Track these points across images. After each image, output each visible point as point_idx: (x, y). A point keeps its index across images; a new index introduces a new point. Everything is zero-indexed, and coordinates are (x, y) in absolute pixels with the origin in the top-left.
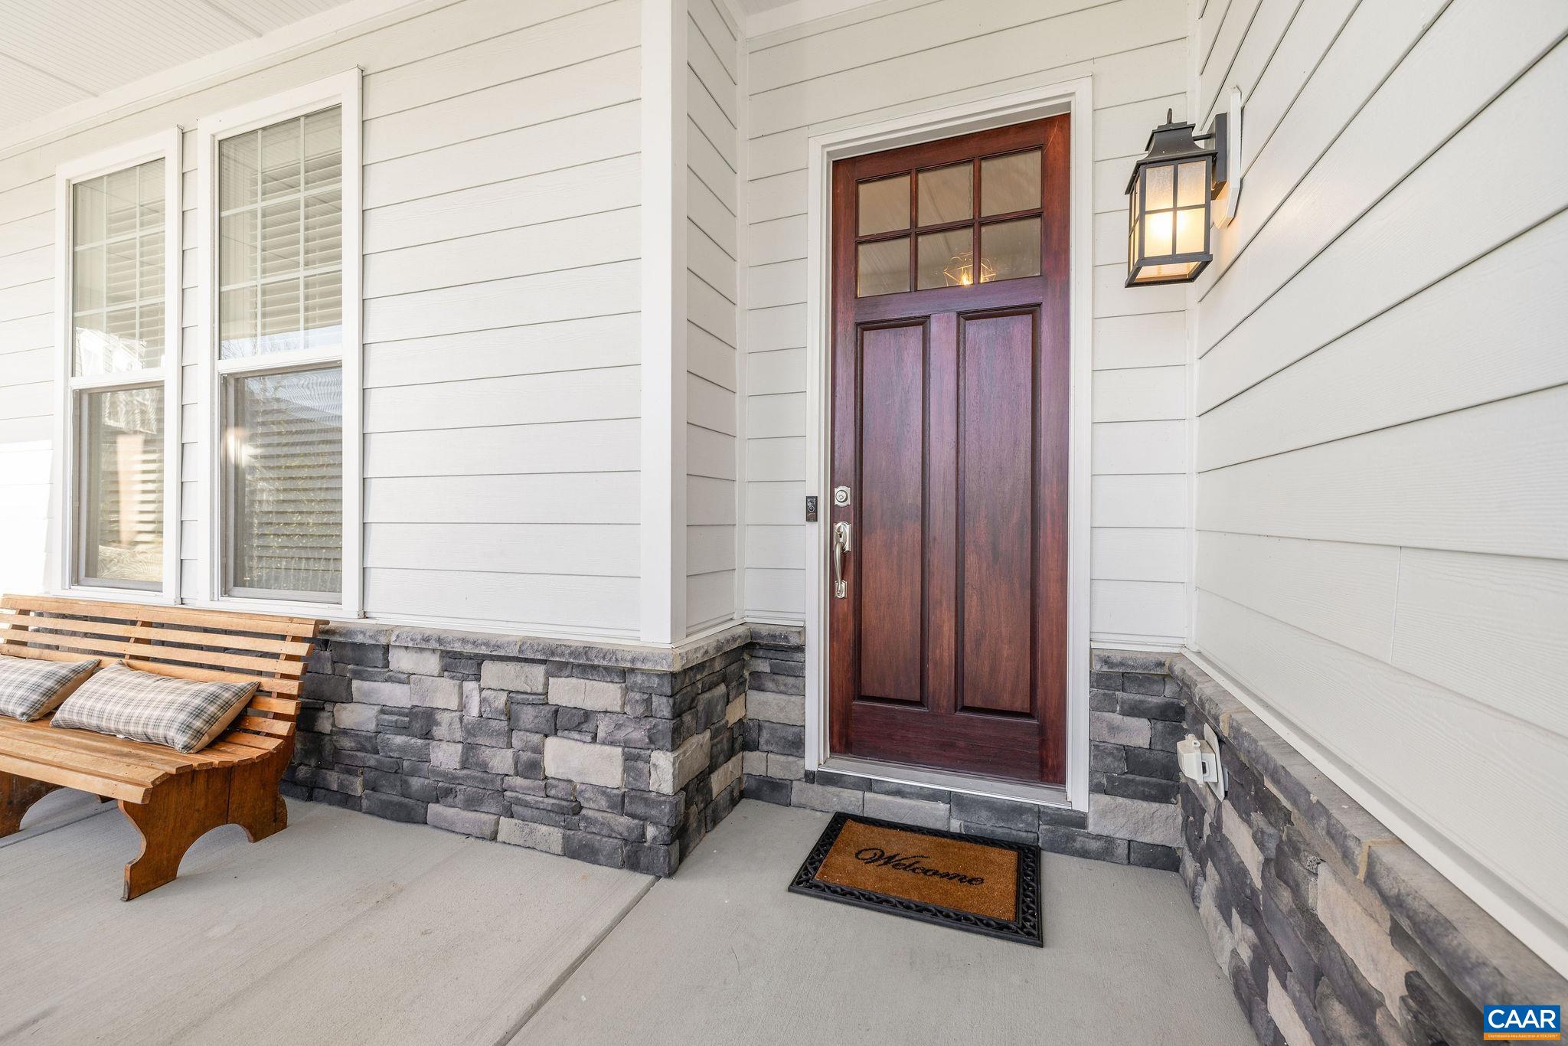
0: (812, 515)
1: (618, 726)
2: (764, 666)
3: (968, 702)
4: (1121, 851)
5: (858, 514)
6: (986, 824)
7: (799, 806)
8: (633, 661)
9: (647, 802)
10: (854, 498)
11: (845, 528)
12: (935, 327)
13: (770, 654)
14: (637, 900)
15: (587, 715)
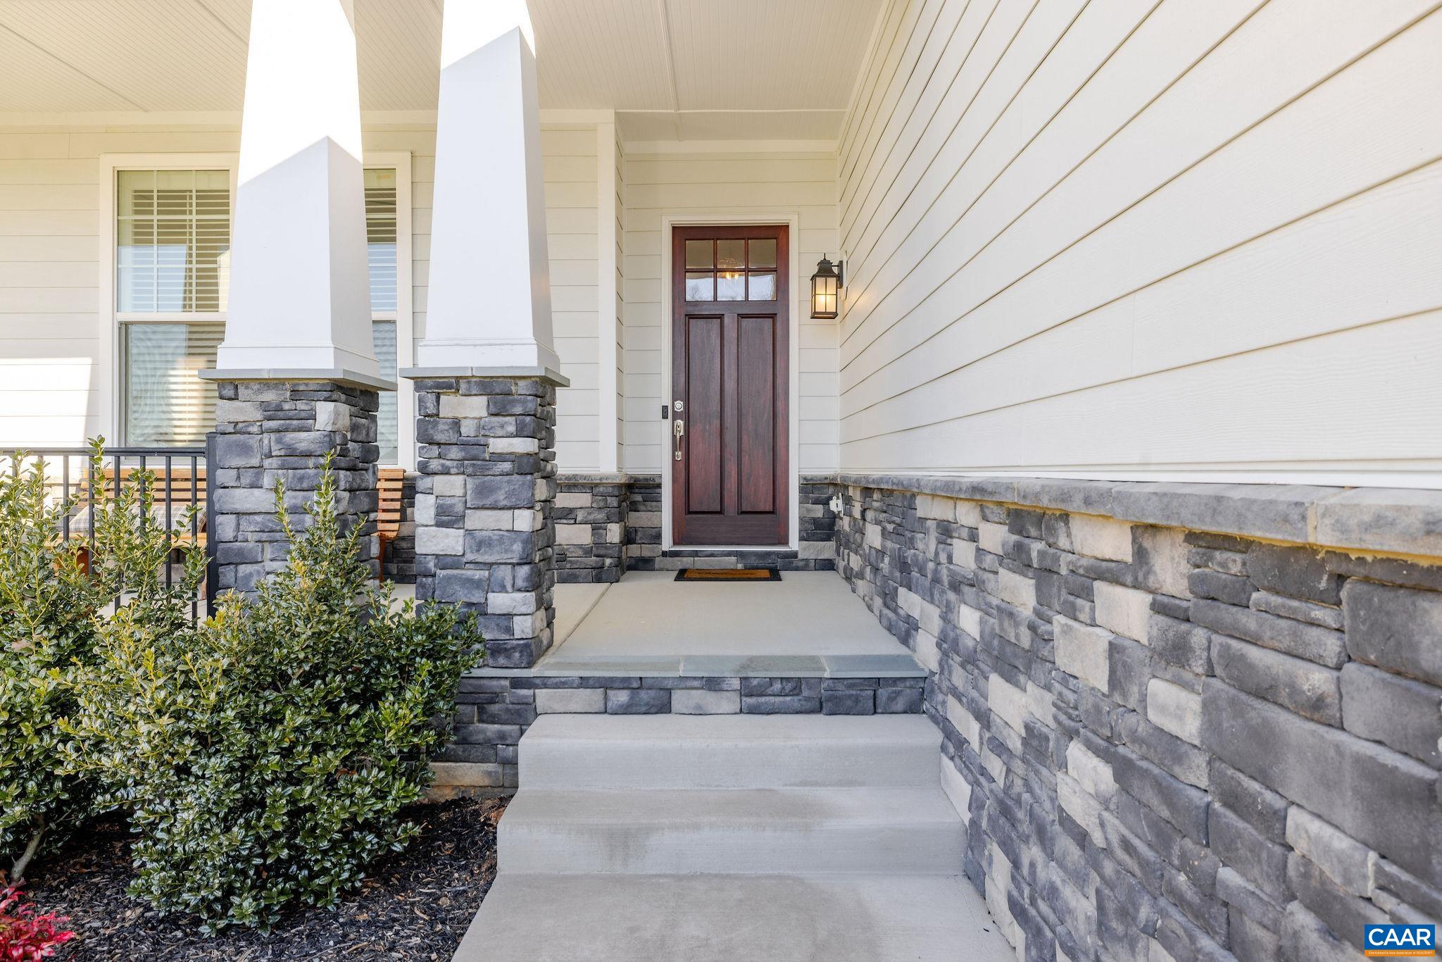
0: (665, 416)
1: (589, 514)
2: (638, 498)
3: (744, 509)
4: (812, 564)
5: (687, 415)
6: (753, 561)
7: (661, 570)
8: (601, 479)
9: (606, 548)
10: (685, 408)
11: (680, 422)
12: (726, 320)
13: (642, 491)
14: (603, 594)
15: (571, 510)
